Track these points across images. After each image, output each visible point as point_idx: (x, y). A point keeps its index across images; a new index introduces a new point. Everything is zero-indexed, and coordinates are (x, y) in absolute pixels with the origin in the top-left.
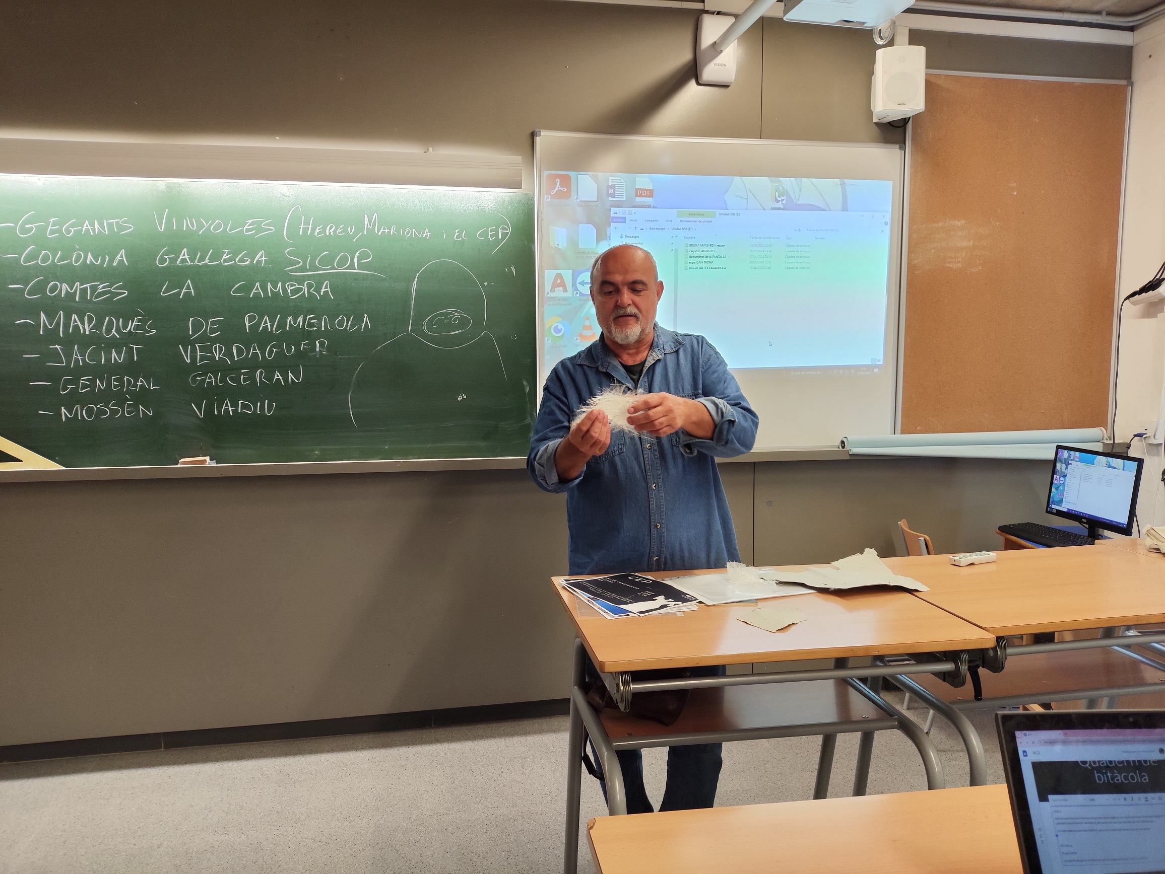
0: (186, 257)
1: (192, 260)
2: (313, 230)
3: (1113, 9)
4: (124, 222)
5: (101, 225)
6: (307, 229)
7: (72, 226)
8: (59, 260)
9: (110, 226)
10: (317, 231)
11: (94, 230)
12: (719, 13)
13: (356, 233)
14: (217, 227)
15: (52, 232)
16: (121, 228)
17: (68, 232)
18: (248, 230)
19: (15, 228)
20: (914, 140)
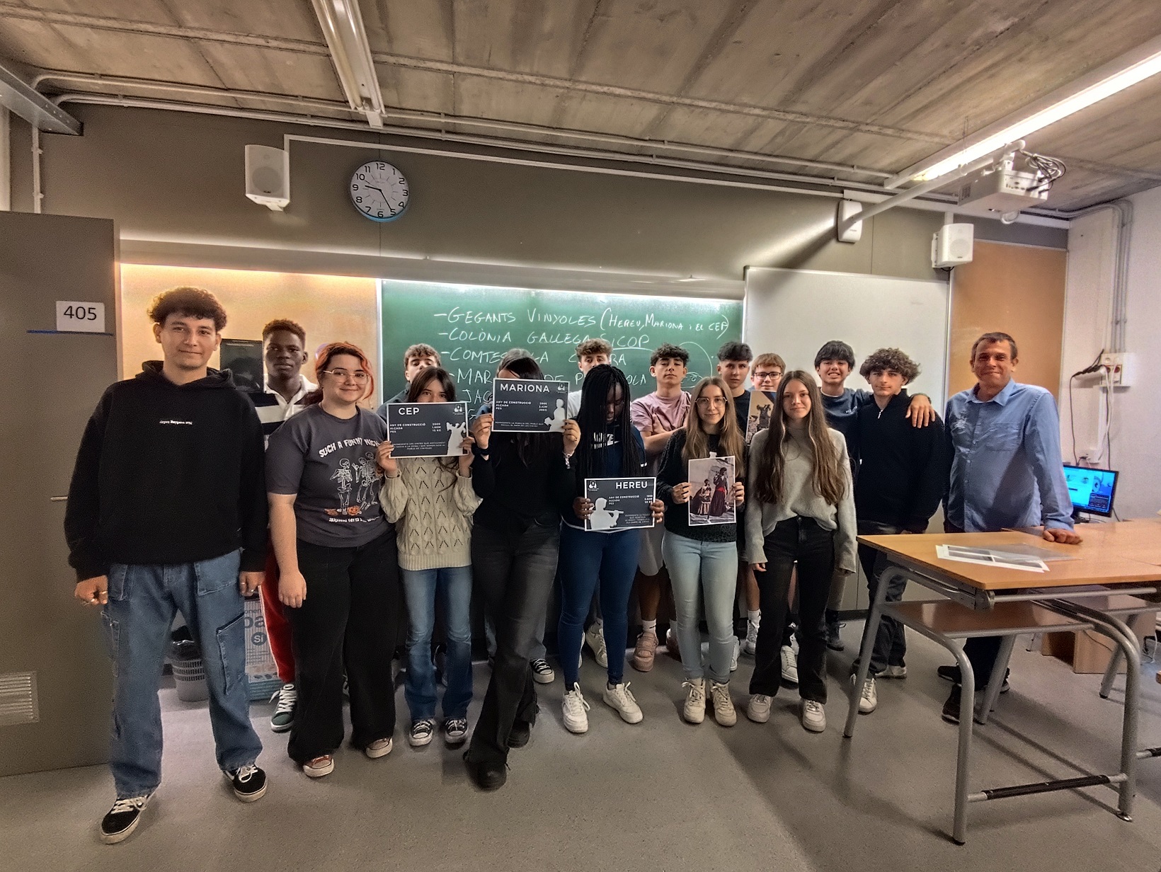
0: (545, 338)
1: (548, 340)
2: (617, 323)
3: (1064, 208)
4: (510, 315)
5: (497, 317)
6: (613, 323)
7: (480, 316)
8: (471, 337)
9: (502, 317)
10: (619, 324)
11: (492, 319)
12: (851, 200)
13: (641, 325)
14: (564, 320)
15: (469, 320)
16: (508, 319)
17: (478, 320)
18: (580, 323)
19: (447, 316)
20: (955, 279)
